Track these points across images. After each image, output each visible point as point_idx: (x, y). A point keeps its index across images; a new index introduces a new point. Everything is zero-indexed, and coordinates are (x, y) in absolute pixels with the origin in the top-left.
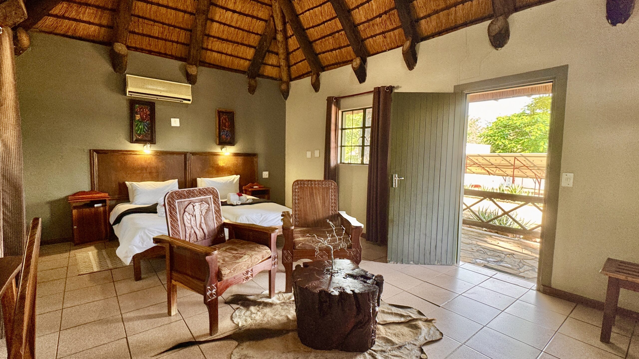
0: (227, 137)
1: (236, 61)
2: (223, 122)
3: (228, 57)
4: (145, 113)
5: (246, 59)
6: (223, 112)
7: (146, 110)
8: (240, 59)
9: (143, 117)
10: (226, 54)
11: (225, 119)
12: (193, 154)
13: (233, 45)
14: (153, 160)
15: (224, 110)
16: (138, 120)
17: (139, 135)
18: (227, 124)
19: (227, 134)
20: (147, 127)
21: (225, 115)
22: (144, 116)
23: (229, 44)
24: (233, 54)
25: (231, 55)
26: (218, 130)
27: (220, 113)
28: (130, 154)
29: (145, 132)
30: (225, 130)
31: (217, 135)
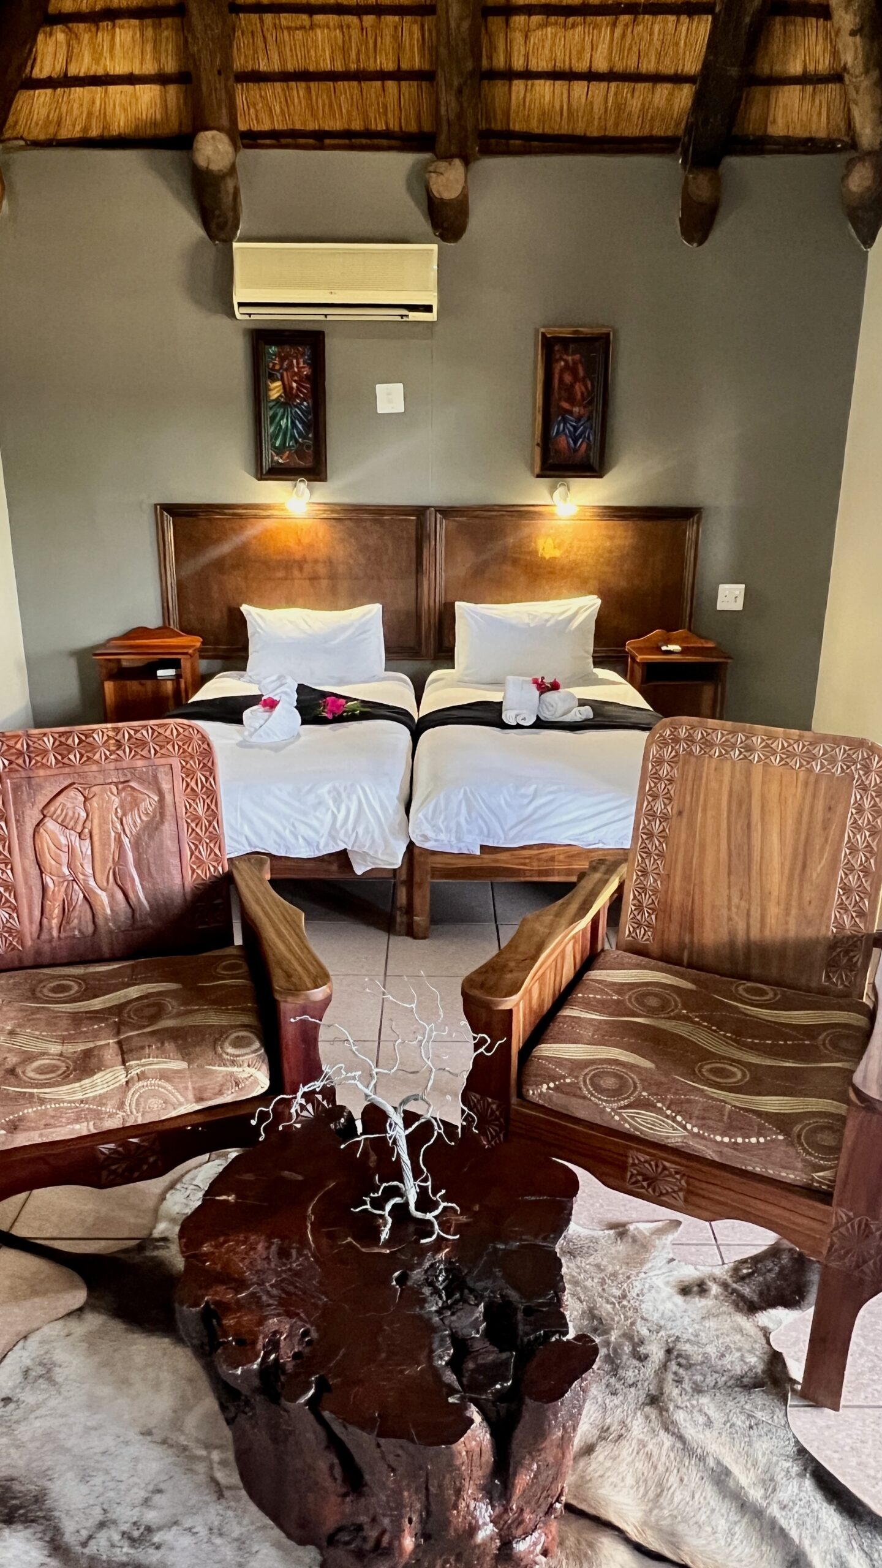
0: (575, 443)
1: (637, 97)
2: (561, 380)
3: (599, 89)
4: (295, 374)
5: (677, 79)
6: (565, 342)
7: (298, 363)
8: (649, 85)
9: (291, 388)
10: (591, 76)
11: (573, 371)
12: (446, 512)
13: (614, 25)
14: (320, 535)
15: (566, 332)
16: (277, 400)
17: (279, 451)
18: (578, 388)
19: (576, 428)
20: (302, 422)
21: (574, 353)
22: (294, 385)
23: (597, 26)
24: (619, 67)
25: (610, 76)
26: (539, 417)
27: (550, 346)
28: (255, 517)
29: (296, 441)
30: (571, 413)
31: (538, 439)
